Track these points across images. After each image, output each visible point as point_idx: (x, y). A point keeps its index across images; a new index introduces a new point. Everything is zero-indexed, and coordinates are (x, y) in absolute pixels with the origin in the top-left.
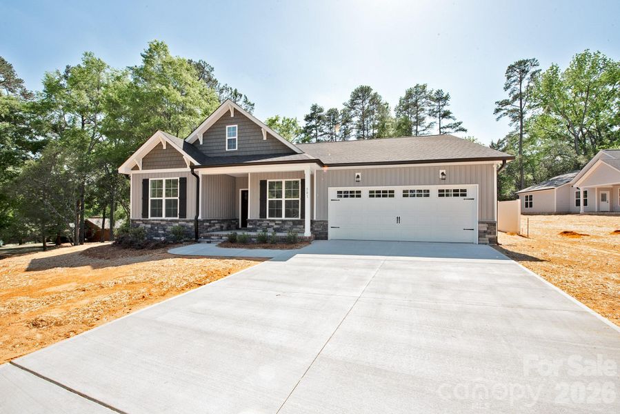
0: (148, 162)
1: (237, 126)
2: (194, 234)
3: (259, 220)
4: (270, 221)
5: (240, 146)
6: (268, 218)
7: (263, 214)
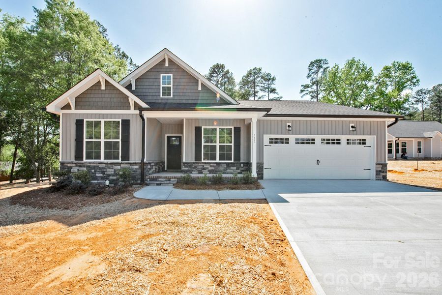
0: (80, 102)
1: (171, 75)
2: (139, 176)
3: (194, 163)
4: (205, 163)
5: (176, 94)
6: (203, 161)
7: (198, 157)
